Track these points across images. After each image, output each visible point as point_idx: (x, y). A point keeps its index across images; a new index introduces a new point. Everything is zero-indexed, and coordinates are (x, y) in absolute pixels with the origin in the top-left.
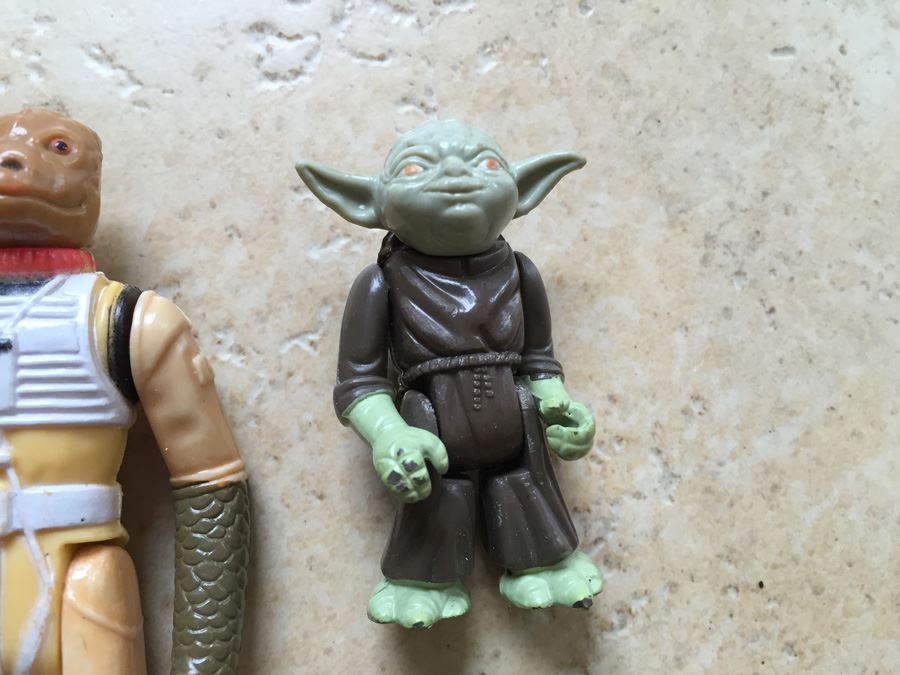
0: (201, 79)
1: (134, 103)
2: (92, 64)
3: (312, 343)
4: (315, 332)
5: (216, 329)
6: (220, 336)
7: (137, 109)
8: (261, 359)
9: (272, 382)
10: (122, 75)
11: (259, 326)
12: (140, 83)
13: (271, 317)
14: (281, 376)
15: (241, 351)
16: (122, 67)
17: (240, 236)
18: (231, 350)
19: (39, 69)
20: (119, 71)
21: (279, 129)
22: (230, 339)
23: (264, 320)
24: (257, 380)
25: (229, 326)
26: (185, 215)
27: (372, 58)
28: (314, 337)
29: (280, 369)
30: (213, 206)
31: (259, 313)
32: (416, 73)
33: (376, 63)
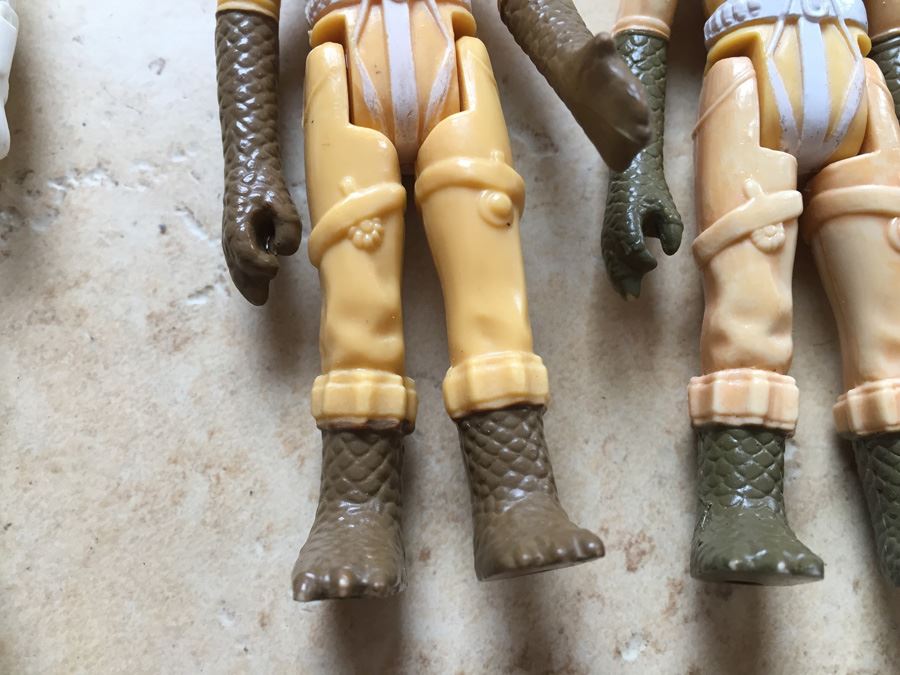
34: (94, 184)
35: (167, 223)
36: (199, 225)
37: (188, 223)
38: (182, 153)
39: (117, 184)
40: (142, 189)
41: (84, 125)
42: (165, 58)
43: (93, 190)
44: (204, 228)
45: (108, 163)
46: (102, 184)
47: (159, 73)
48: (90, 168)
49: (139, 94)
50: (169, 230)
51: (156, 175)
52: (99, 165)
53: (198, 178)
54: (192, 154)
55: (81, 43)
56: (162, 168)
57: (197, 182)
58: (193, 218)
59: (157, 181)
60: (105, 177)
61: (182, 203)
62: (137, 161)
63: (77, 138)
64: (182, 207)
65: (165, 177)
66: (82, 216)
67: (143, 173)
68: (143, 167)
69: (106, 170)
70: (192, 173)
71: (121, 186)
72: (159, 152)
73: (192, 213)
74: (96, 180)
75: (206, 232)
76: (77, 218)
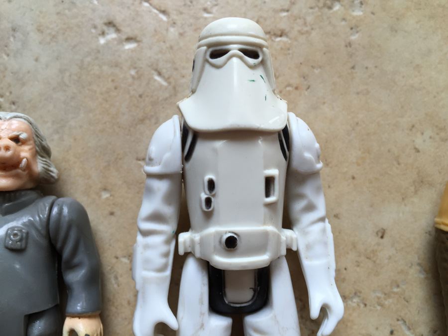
34: (355, 305)
35: (393, 328)
36: (409, 329)
37: (404, 328)
38: (398, 286)
39: (365, 305)
40: (379, 308)
41: (346, 269)
42: (385, 228)
43: (354, 309)
44: (412, 331)
45: (360, 292)
46: (358, 305)
47: (382, 237)
48: (351, 296)
49: (373, 251)
50: (395, 332)
51: (385, 299)
52: (355, 294)
53: (407, 302)
54: (404, 287)
55: (339, 218)
56: (387, 295)
57: (406, 303)
58: (406, 325)
59: (386, 303)
60: (359, 301)
61: (400, 316)
62: (374, 291)
63: (342, 277)
64: (400, 318)
65: (391, 300)
66: (349, 324)
67: (379, 298)
68: (379, 295)
69: (359, 297)
70: (404, 298)
71: (368, 306)
72: (386, 286)
73: (405, 322)
74: (354, 302)
75: (413, 333)
76: (347, 326)
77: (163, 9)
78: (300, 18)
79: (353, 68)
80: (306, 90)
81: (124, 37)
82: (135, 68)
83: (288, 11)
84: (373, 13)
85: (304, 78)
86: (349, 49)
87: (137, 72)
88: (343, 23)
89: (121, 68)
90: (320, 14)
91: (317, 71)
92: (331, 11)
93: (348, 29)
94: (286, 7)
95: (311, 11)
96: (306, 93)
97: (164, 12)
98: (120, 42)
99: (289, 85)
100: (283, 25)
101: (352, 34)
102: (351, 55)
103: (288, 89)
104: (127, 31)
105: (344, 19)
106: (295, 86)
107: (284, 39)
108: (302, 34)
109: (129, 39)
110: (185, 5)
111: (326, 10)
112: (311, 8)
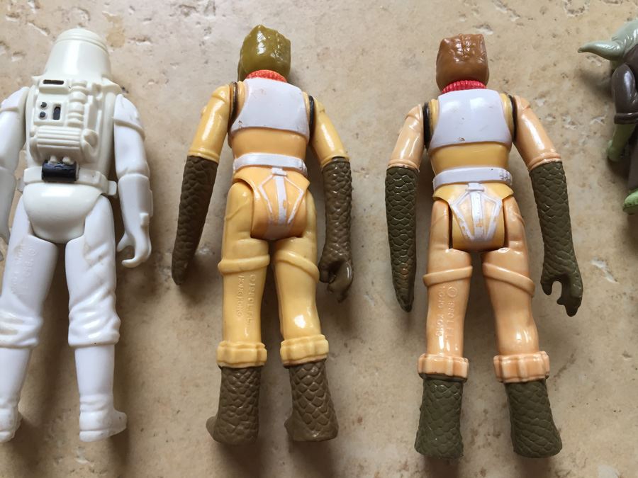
0: (543, 13)
1: (518, 24)
2: (498, 9)
3: (602, 121)
4: (603, 116)
5: (562, 115)
6: (564, 118)
7: (518, 26)
8: (582, 127)
9: (588, 136)
10: (510, 12)
11: (580, 113)
12: (519, 16)
13: (584, 110)
14: (592, 134)
15: (573, 123)
16: (510, 10)
17: (567, 77)
18: (569, 123)
19: (477, 11)
20: (509, 11)
21: (578, 33)
22: (569, 119)
23: (582, 111)
24: (582, 135)
25: (567, 113)
26: (544, 69)
27: (612, 2)
28: (603, 118)
29: (590, 131)
30: (555, 65)
31: (579, 108)
32: (632, 8)
33: (614, 5)
77: (44, 27)
78: (160, 25)
79: (206, 62)
80: (166, 83)
81: (12, 53)
82: (21, 76)
83: (150, 19)
84: (224, 16)
85: (164, 73)
86: (203, 47)
87: (22, 80)
88: (199, 26)
89: (9, 78)
90: (177, 20)
91: (174, 68)
92: (188, 17)
93: (202, 31)
94: (149, 17)
95: (171, 18)
96: (166, 85)
97: (45, 29)
98: (9, 57)
99: (152, 80)
100: (145, 32)
101: (205, 35)
102: (204, 52)
103: (150, 83)
104: (14, 48)
105: (199, 23)
106: (155, 80)
107: (147, 43)
108: (162, 38)
109: (16, 54)
110: (62, 22)
111: (183, 17)
112: (171, 16)
